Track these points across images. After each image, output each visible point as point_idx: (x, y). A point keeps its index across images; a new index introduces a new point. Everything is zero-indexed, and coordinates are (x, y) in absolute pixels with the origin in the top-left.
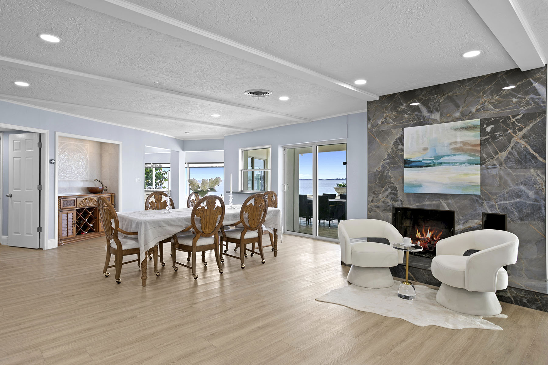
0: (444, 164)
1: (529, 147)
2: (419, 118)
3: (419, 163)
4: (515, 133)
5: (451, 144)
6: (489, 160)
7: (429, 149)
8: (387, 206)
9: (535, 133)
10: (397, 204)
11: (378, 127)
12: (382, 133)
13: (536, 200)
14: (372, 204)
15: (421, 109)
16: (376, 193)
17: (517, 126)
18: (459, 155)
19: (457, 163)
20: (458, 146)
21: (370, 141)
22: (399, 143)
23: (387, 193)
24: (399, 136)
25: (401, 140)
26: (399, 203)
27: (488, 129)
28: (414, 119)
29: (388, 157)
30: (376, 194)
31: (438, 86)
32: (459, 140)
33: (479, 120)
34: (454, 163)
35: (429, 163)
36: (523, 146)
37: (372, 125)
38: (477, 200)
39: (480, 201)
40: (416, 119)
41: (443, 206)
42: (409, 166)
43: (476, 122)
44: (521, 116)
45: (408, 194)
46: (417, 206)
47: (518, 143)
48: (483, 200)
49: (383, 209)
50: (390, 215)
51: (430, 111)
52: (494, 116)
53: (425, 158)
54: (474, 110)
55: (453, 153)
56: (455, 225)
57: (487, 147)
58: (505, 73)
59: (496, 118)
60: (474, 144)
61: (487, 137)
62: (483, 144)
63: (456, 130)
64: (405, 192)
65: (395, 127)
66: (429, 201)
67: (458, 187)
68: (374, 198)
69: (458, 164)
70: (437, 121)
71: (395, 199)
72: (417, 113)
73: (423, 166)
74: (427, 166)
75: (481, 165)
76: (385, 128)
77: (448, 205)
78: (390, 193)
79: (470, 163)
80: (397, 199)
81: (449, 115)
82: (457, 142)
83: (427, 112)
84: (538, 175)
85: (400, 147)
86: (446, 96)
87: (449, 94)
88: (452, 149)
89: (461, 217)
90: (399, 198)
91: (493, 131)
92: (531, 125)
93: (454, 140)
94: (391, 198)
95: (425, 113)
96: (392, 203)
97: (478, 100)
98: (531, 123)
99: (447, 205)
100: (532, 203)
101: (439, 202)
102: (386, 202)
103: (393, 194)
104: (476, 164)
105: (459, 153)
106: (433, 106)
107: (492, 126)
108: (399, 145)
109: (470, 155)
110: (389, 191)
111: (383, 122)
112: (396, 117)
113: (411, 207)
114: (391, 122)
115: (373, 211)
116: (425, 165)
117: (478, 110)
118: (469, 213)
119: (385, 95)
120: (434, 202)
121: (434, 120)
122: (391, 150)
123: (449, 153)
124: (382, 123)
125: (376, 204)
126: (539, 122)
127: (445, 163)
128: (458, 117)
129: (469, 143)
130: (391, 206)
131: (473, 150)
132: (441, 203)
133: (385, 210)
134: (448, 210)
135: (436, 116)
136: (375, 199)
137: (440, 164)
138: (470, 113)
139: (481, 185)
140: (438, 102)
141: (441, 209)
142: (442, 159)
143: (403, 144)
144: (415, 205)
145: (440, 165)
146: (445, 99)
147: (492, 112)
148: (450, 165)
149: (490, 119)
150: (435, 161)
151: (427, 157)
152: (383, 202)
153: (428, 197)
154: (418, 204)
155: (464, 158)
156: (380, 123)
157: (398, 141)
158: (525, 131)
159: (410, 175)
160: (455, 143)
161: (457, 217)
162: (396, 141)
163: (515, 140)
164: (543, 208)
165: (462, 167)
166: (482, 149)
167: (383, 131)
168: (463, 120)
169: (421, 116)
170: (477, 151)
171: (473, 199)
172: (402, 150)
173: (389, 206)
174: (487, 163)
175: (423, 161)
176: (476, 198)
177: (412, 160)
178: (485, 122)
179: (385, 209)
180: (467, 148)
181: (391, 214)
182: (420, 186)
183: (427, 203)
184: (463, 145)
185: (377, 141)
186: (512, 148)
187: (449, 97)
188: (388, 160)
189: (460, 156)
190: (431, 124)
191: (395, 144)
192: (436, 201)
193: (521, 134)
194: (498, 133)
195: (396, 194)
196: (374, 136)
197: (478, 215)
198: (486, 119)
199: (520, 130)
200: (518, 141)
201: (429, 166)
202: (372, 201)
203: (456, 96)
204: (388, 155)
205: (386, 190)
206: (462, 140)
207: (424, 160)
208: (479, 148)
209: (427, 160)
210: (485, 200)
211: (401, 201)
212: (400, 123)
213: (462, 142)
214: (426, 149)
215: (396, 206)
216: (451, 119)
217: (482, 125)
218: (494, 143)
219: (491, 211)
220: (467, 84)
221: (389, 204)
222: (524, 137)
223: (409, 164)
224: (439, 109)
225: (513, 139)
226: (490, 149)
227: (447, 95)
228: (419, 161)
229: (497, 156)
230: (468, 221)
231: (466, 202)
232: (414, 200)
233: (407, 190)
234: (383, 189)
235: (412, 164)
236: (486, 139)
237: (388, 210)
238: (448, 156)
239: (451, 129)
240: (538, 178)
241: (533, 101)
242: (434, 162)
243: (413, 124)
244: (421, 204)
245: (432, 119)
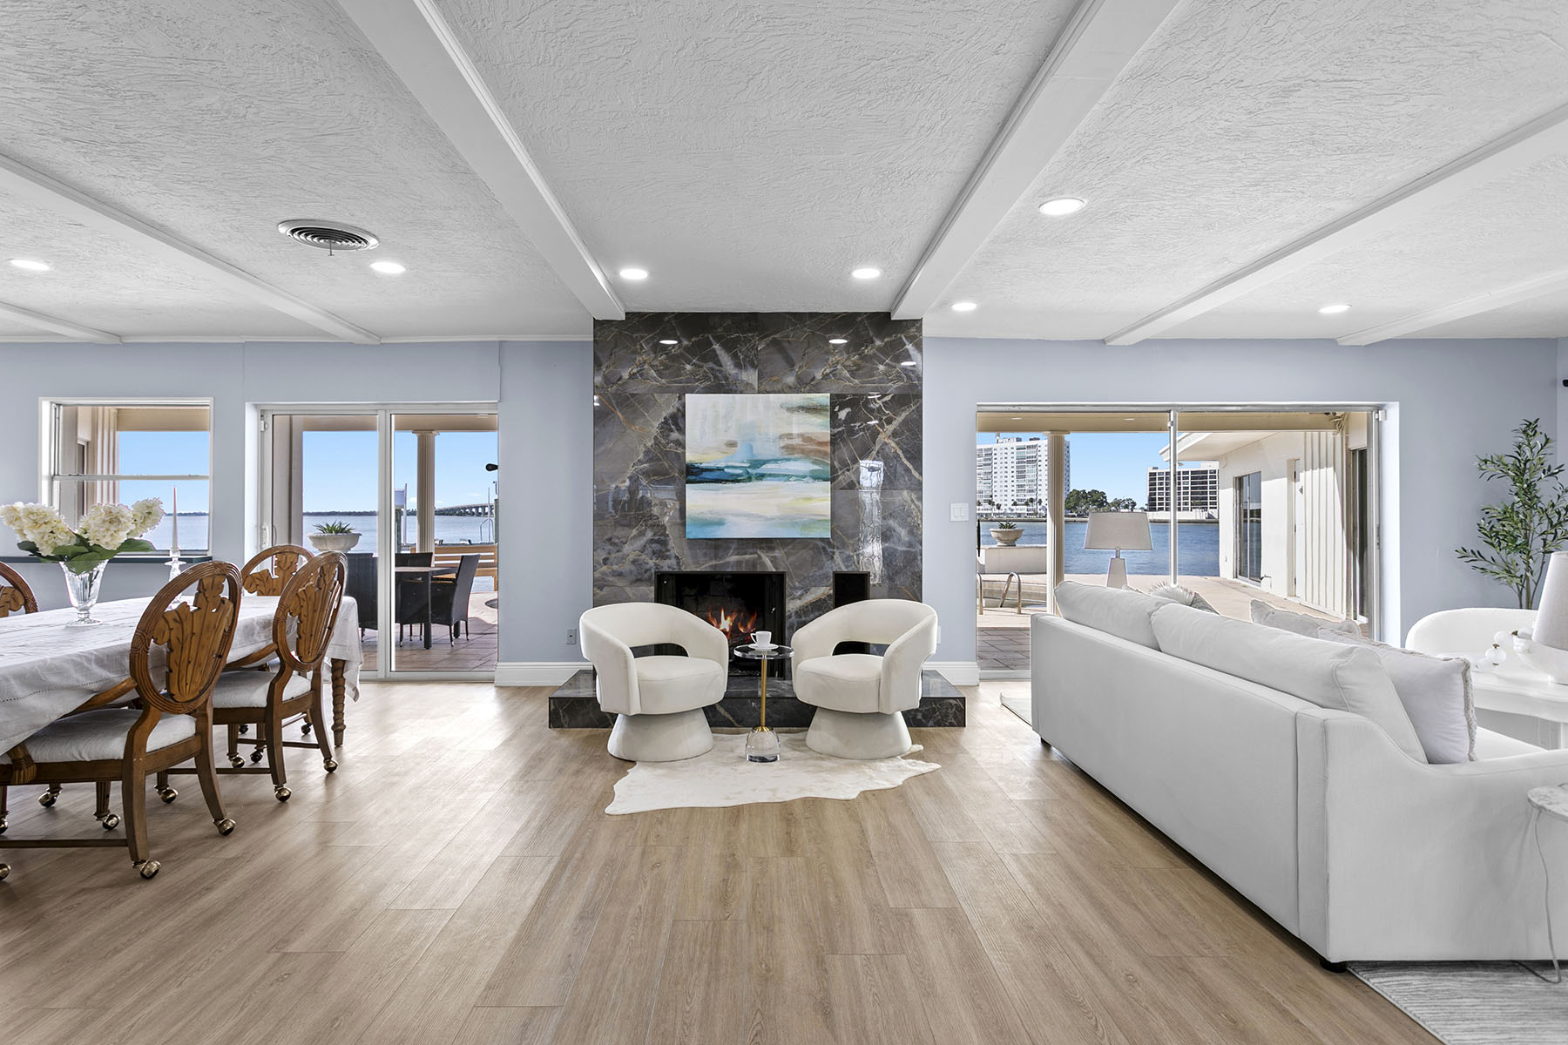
0: (769, 478)
1: (900, 452)
2: (716, 377)
3: (718, 473)
4: (882, 427)
5: (781, 437)
6: (843, 472)
7: (739, 445)
8: (643, 571)
9: (909, 430)
10: (667, 565)
11: (620, 385)
12: (632, 399)
13: (911, 545)
14: (604, 568)
15: (720, 358)
16: (617, 541)
17: (885, 414)
18: (795, 460)
19: (793, 475)
20: (797, 441)
21: (600, 416)
22: (673, 427)
23: (643, 540)
24: (671, 410)
25: (677, 421)
26: (673, 562)
27: (843, 415)
28: (706, 378)
29: (647, 458)
30: (615, 544)
31: (754, 316)
32: (795, 431)
33: (829, 395)
34: (787, 477)
35: (738, 475)
36: (893, 450)
37: (607, 379)
38: (824, 548)
39: (829, 550)
40: (710, 378)
41: (763, 564)
42: (698, 479)
43: (824, 398)
44: (890, 396)
45: (695, 543)
46: (712, 566)
47: (886, 444)
48: (834, 548)
49: (634, 578)
50: (651, 590)
51: (738, 365)
52: (852, 392)
53: (730, 464)
54: (819, 376)
55: (786, 457)
56: (787, 601)
57: (841, 448)
58: (867, 317)
59: (854, 395)
60: (821, 441)
61: (840, 429)
62: (835, 440)
63: (791, 410)
64: (688, 536)
65: (663, 390)
66: (738, 554)
67: (794, 524)
68: (609, 553)
69: (794, 478)
70: (754, 389)
71: (661, 555)
72: (711, 365)
73: (727, 481)
74: (735, 479)
75: (832, 480)
76: (638, 388)
77: (774, 560)
78: (652, 541)
79: (816, 477)
80: (668, 553)
81: (775, 378)
82: (791, 434)
83: (732, 367)
84: (913, 501)
85: (675, 435)
86: (770, 338)
87: (776, 336)
88: (783, 448)
89: (797, 584)
90: (672, 552)
91: (851, 418)
92: (904, 415)
93: (786, 430)
94: (654, 553)
95: (728, 368)
96: (655, 563)
97: (827, 357)
98: (903, 411)
99: (772, 561)
100: (904, 549)
101: (756, 556)
102: (640, 562)
103: (657, 542)
104: (824, 480)
105: (796, 455)
106: (746, 356)
107: (848, 410)
108: (672, 431)
109: (815, 462)
110: (649, 534)
111: (634, 374)
112: (667, 368)
113: (698, 570)
114: (654, 378)
115: (607, 586)
116: (730, 479)
117: (825, 376)
118: (811, 574)
119: (639, 313)
120: (747, 557)
121: (748, 384)
122: (653, 442)
123: (778, 455)
124: (632, 376)
125: (615, 567)
126: (913, 411)
127: (770, 475)
128: (791, 384)
129: (813, 438)
130: (653, 571)
131: (820, 451)
132: (760, 557)
133: (637, 580)
134: (774, 570)
135: (751, 376)
136: (613, 555)
137: (761, 477)
138: (812, 381)
139: (832, 520)
140: (754, 347)
141: (759, 569)
142: (764, 467)
143: (682, 430)
144: (707, 565)
145: (761, 480)
146: (768, 345)
147: (849, 384)
148: (780, 480)
149: (845, 396)
150: (750, 470)
151: (735, 461)
152: (634, 562)
153: (734, 546)
154: (714, 562)
155: (803, 466)
156: (626, 375)
157: (670, 422)
158: (895, 424)
159: (699, 499)
160: (789, 436)
161: (790, 583)
162: (666, 422)
163: (882, 438)
164: (919, 558)
165: (801, 485)
166: (833, 452)
167: (633, 395)
168: (801, 392)
169: (720, 372)
170: (825, 453)
171: (818, 548)
172: (681, 444)
173: (647, 571)
174: (841, 478)
175: (726, 470)
176: (823, 545)
177: (704, 465)
178: (838, 401)
179: (639, 577)
180: (810, 447)
181: (653, 588)
182: (720, 523)
183: (734, 558)
184: (804, 441)
185: (619, 417)
186: (878, 452)
187: (775, 343)
188: (645, 465)
189: (798, 463)
190: (741, 393)
191: (662, 428)
192: (751, 554)
193: (890, 428)
194: (858, 424)
195: (664, 543)
196: (613, 407)
197: (826, 576)
198: (838, 396)
199: (889, 421)
200: (886, 440)
201: (738, 481)
202: (605, 561)
203: (789, 341)
204: (647, 452)
205: (642, 534)
206: (801, 431)
207: (727, 467)
208: (828, 449)
209: (735, 467)
210: (838, 548)
211: (677, 557)
212: (675, 382)
213: (801, 435)
214: (732, 444)
215: (666, 569)
216: (779, 386)
217: (833, 405)
218: (852, 442)
219: (847, 567)
220: (808, 322)
221: (648, 567)
222: (895, 434)
223: (695, 474)
224: (756, 363)
225: (880, 436)
226: (845, 452)
227: (772, 337)
228: (719, 469)
229: (855, 466)
230: (809, 590)
231: (806, 554)
232: (705, 555)
233: (693, 532)
234: (634, 532)
235: (702, 476)
236: (839, 432)
237: (645, 580)
238: (776, 461)
239: (782, 407)
240: (913, 506)
241: (906, 374)
242: (748, 473)
243: (702, 388)
244: (721, 562)
245: (742, 381)
